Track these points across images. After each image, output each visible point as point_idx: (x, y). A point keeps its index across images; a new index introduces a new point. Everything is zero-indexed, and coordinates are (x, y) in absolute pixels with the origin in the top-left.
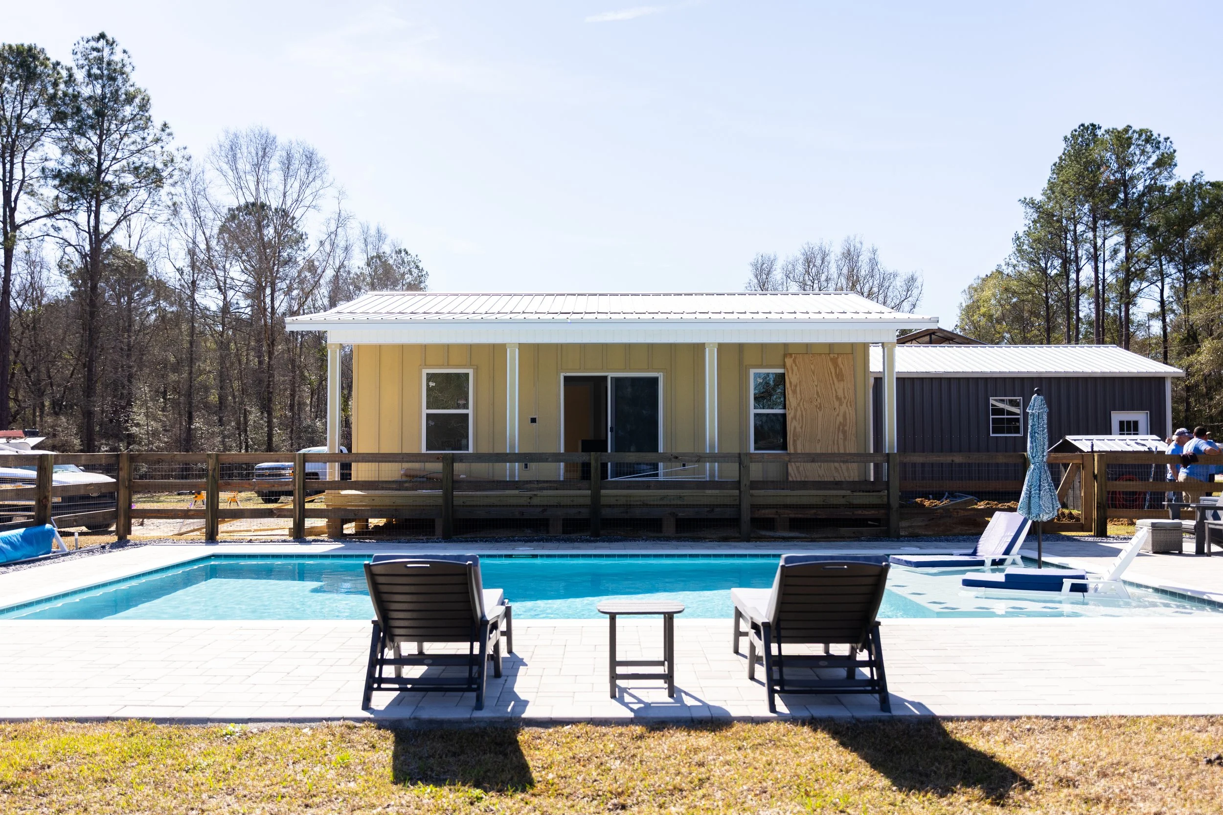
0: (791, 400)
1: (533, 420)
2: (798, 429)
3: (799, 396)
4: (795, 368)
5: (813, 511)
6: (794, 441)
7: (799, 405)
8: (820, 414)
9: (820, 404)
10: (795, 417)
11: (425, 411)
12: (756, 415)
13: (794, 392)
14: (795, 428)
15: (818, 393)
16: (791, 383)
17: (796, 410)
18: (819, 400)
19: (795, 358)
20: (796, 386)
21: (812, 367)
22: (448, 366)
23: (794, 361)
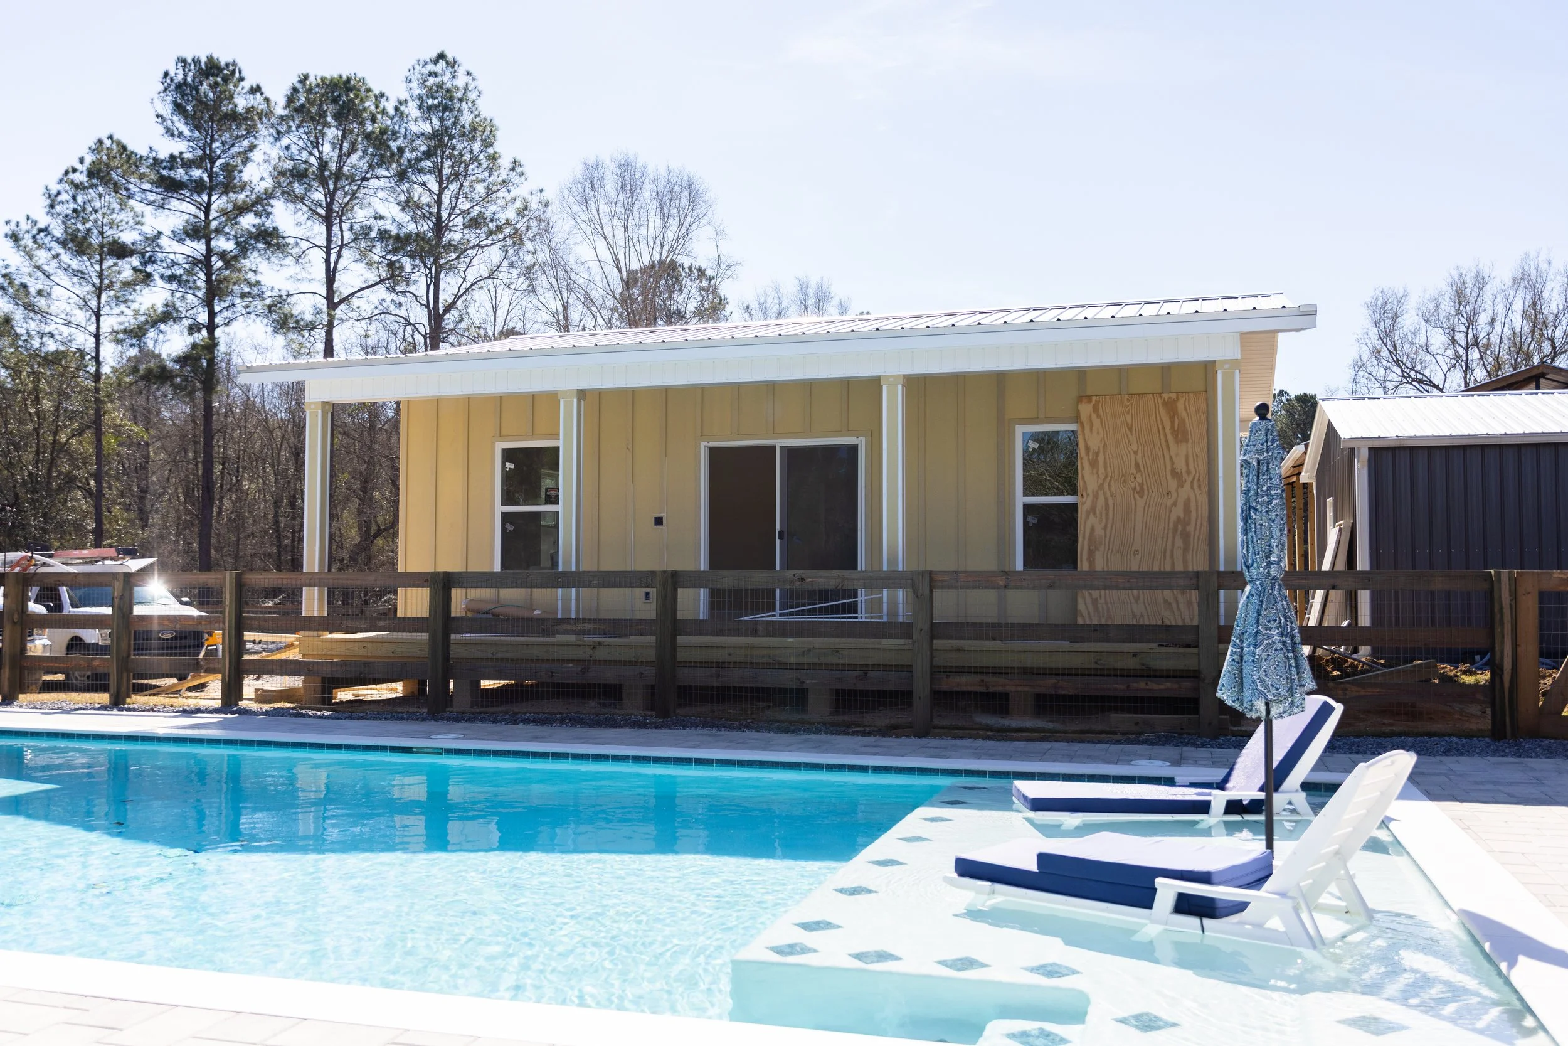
0: (1087, 478)
1: (659, 521)
2: (1099, 531)
3: (1101, 470)
4: (1096, 422)
5: (1052, 681)
6: (1091, 553)
7: (1101, 487)
8: (1141, 503)
9: (1141, 485)
10: (1093, 509)
11: (500, 509)
12: (1027, 508)
13: (1094, 464)
14: (1093, 529)
15: (1137, 465)
16: (1087, 448)
17: (1096, 497)
18: (1139, 479)
19: (1098, 402)
20: (1097, 454)
21: (1129, 418)
22: (533, 435)
23: (1095, 409)
